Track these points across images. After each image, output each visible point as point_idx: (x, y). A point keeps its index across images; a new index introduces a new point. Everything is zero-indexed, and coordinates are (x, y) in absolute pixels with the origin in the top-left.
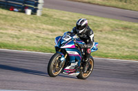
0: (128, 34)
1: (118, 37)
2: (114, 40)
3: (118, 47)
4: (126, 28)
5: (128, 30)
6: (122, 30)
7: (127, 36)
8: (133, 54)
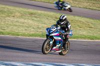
0: (33, 18)
1: (26, 21)
2: (23, 23)
3: (26, 28)
4: (31, 14)
5: (33, 16)
6: (29, 15)
7: (33, 20)
8: (37, 33)
